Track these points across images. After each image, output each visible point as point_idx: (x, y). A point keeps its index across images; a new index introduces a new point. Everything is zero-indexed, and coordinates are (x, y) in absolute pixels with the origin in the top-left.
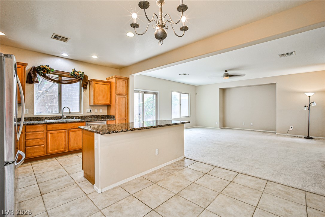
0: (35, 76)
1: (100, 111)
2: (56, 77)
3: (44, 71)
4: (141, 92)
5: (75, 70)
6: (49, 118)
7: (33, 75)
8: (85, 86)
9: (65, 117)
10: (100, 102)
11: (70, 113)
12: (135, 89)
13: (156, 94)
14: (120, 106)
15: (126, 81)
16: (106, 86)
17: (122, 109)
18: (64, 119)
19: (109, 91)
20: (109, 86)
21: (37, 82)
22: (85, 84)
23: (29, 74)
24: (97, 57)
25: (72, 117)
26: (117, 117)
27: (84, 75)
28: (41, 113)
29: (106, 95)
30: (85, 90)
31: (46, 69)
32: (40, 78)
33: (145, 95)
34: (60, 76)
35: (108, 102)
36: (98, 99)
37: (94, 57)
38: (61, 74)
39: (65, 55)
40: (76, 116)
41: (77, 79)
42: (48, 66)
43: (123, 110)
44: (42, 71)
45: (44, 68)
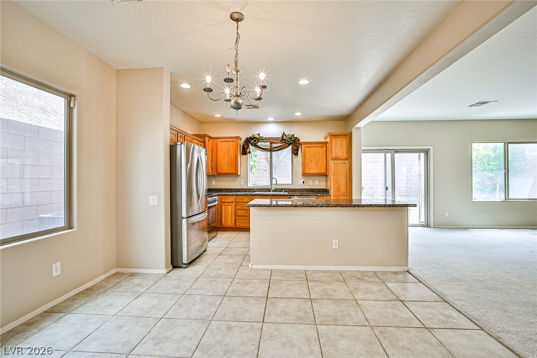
0: (248, 147)
1: (316, 183)
2: (267, 145)
3: (255, 141)
4: (388, 151)
5: (284, 133)
6: (261, 190)
7: (246, 147)
8: (295, 152)
9: (273, 189)
10: (311, 171)
11: (277, 184)
12: (363, 148)
13: (427, 152)
14: (337, 175)
15: (347, 137)
16: (320, 149)
17: (341, 180)
18: (273, 191)
19: (324, 155)
20: (324, 148)
21: (250, 152)
22: (296, 148)
23: (243, 146)
24: (301, 114)
25: (281, 190)
26: (332, 192)
27: (294, 138)
28: (254, 184)
29: (320, 162)
30: (296, 156)
31: (257, 138)
32: (251, 148)
33: (396, 155)
34: (271, 143)
35: (323, 171)
36: (309, 167)
37: (298, 114)
38: (271, 140)
39: (271, 119)
40: (286, 189)
41: (287, 143)
42: (259, 135)
43: (343, 182)
44: (252, 141)
45: (255, 138)
